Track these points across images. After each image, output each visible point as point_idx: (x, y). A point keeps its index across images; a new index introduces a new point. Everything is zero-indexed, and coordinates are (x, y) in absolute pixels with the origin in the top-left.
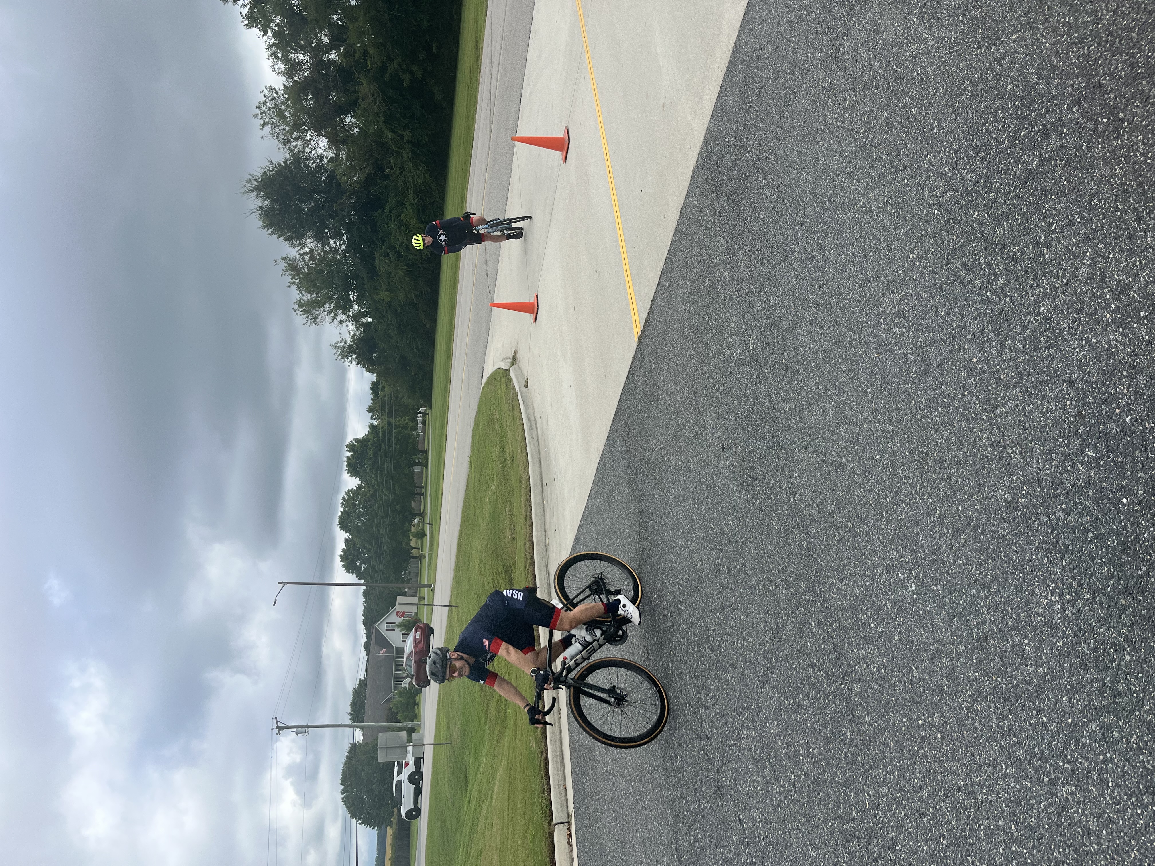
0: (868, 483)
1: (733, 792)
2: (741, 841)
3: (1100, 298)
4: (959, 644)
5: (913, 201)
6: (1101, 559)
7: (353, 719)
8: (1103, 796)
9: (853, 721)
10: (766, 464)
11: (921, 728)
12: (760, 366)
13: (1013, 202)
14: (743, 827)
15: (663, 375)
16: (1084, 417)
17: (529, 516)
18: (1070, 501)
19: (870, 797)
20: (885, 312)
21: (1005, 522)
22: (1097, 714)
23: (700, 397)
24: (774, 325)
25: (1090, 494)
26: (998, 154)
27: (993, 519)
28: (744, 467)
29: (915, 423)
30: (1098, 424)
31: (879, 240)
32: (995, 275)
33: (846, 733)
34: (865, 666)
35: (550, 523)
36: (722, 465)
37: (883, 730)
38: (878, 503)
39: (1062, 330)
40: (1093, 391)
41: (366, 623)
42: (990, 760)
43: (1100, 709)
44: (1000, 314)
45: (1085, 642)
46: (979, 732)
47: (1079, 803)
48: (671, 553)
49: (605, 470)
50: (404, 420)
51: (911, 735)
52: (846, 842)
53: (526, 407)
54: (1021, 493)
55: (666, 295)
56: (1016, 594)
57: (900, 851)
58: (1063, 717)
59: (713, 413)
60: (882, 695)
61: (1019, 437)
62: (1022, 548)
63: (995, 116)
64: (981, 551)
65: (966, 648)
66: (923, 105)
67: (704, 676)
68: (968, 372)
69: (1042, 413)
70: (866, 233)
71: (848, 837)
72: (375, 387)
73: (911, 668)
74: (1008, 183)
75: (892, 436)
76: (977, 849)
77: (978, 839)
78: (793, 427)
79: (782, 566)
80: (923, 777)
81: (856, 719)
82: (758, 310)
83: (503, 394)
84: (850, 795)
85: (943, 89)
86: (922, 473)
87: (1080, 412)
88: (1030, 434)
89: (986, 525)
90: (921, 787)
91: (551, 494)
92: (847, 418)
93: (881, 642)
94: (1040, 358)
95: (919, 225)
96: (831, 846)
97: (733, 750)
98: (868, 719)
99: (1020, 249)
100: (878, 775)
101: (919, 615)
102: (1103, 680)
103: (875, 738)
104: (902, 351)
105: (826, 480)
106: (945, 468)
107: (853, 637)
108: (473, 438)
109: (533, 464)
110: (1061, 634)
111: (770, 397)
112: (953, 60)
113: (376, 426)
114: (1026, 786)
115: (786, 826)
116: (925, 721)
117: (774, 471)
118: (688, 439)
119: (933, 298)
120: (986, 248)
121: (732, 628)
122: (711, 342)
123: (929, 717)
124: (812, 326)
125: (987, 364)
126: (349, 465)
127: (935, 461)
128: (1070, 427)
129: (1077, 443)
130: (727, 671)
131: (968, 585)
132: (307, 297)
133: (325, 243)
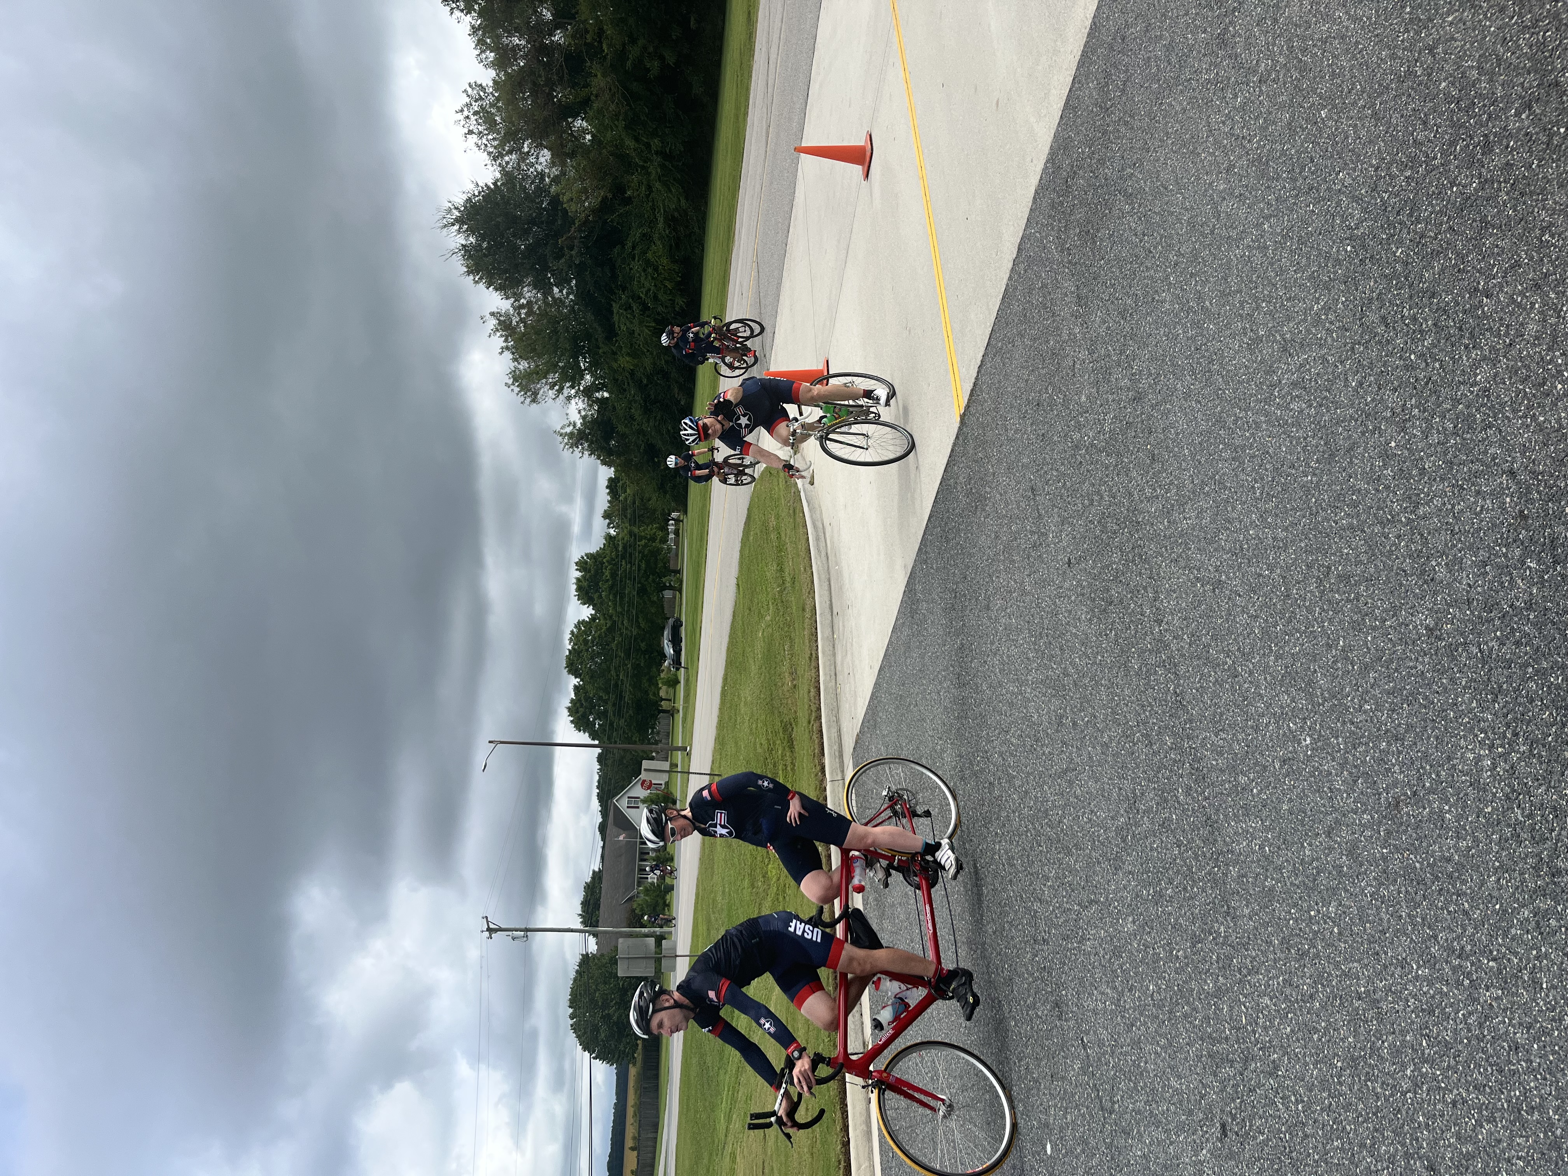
0: (1253, 606)
1: (1075, 1009)
2: (1084, 1071)
3: (1549, 364)
4: (1364, 812)
5: (1320, 234)
6: (1542, 701)
7: (584, 923)
8: (1535, 1000)
9: (1228, 913)
10: (1123, 584)
11: (1313, 921)
12: (1119, 454)
13: (1446, 236)
14: (1087, 1053)
15: (992, 466)
16: (1526, 518)
17: (814, 655)
18: (1507, 626)
19: (1247, 1009)
20: (1280, 382)
21: (1425, 655)
22: (1531, 897)
23: (1040, 495)
24: (1137, 399)
25: (1531, 617)
26: (1428, 172)
27: (1410, 651)
28: (1095, 588)
29: (1315, 528)
30: (1544, 527)
31: (1274, 285)
32: (1421, 332)
33: (1219, 929)
34: (1245, 843)
35: (842, 664)
36: (1067, 585)
37: (1266, 925)
38: (1265, 631)
39: (1503, 405)
40: (1539, 485)
41: (600, 797)
42: (1398, 959)
43: (1535, 892)
44: (1427, 384)
45: (1519, 807)
46: (1385, 924)
47: (1505, 1010)
48: (1000, 702)
49: (915, 594)
50: (651, 529)
51: (1300, 929)
52: (1217, 1067)
53: (810, 510)
54: (1445, 617)
55: (998, 359)
56: (1436, 747)
57: (1284, 1077)
58: (1490, 902)
59: (1056, 517)
60: (1266, 880)
61: (1446, 545)
62: (1445, 689)
63: (1425, 123)
64: (1394, 692)
65: (1372, 818)
66: (1335, 106)
67: (1040, 861)
68: (1383, 460)
69: (1476, 514)
70: (1258, 277)
71: (1218, 1060)
72: (612, 485)
73: (1302, 845)
74: (1440, 211)
75: (1285, 545)
76: (1380, 1071)
77: (1381, 1058)
78: (1159, 535)
79: (1143, 716)
80: (1315, 982)
81: (1232, 910)
82: (1116, 379)
83: (782, 493)
84: (1223, 1009)
85: (1360, 85)
86: (1322, 592)
87: (1521, 512)
88: (1460, 539)
89: (1402, 659)
90: (1311, 996)
91: (844, 626)
92: (1229, 522)
93: (1265, 813)
94: (1474, 441)
95: (1327, 266)
96: (1197, 1074)
97: (1076, 955)
98: (1246, 911)
99: (1453, 299)
100: (1258, 982)
101: (1314, 776)
102: (1539, 855)
103: (1255, 935)
104: (1300, 434)
105: (1200, 603)
106: (1351, 586)
107: (1230, 806)
108: (741, 552)
109: (820, 586)
110: (1490, 797)
111: (1131, 494)
112: (1374, 47)
113: (615, 537)
114: (1441, 992)
115: (1141, 1049)
116: (1319, 912)
117: (1135, 592)
118: (1024, 551)
119: (1342, 362)
120: (1411, 297)
121: (1077, 797)
122: (1055, 422)
123: (1322, 907)
124: (1186, 401)
125: (1408, 449)
126: (579, 589)
127: (1339, 576)
128: (1509, 531)
129: (1518, 552)
130: (1069, 853)
131: (1377, 737)
132: (524, 365)
133: (548, 292)
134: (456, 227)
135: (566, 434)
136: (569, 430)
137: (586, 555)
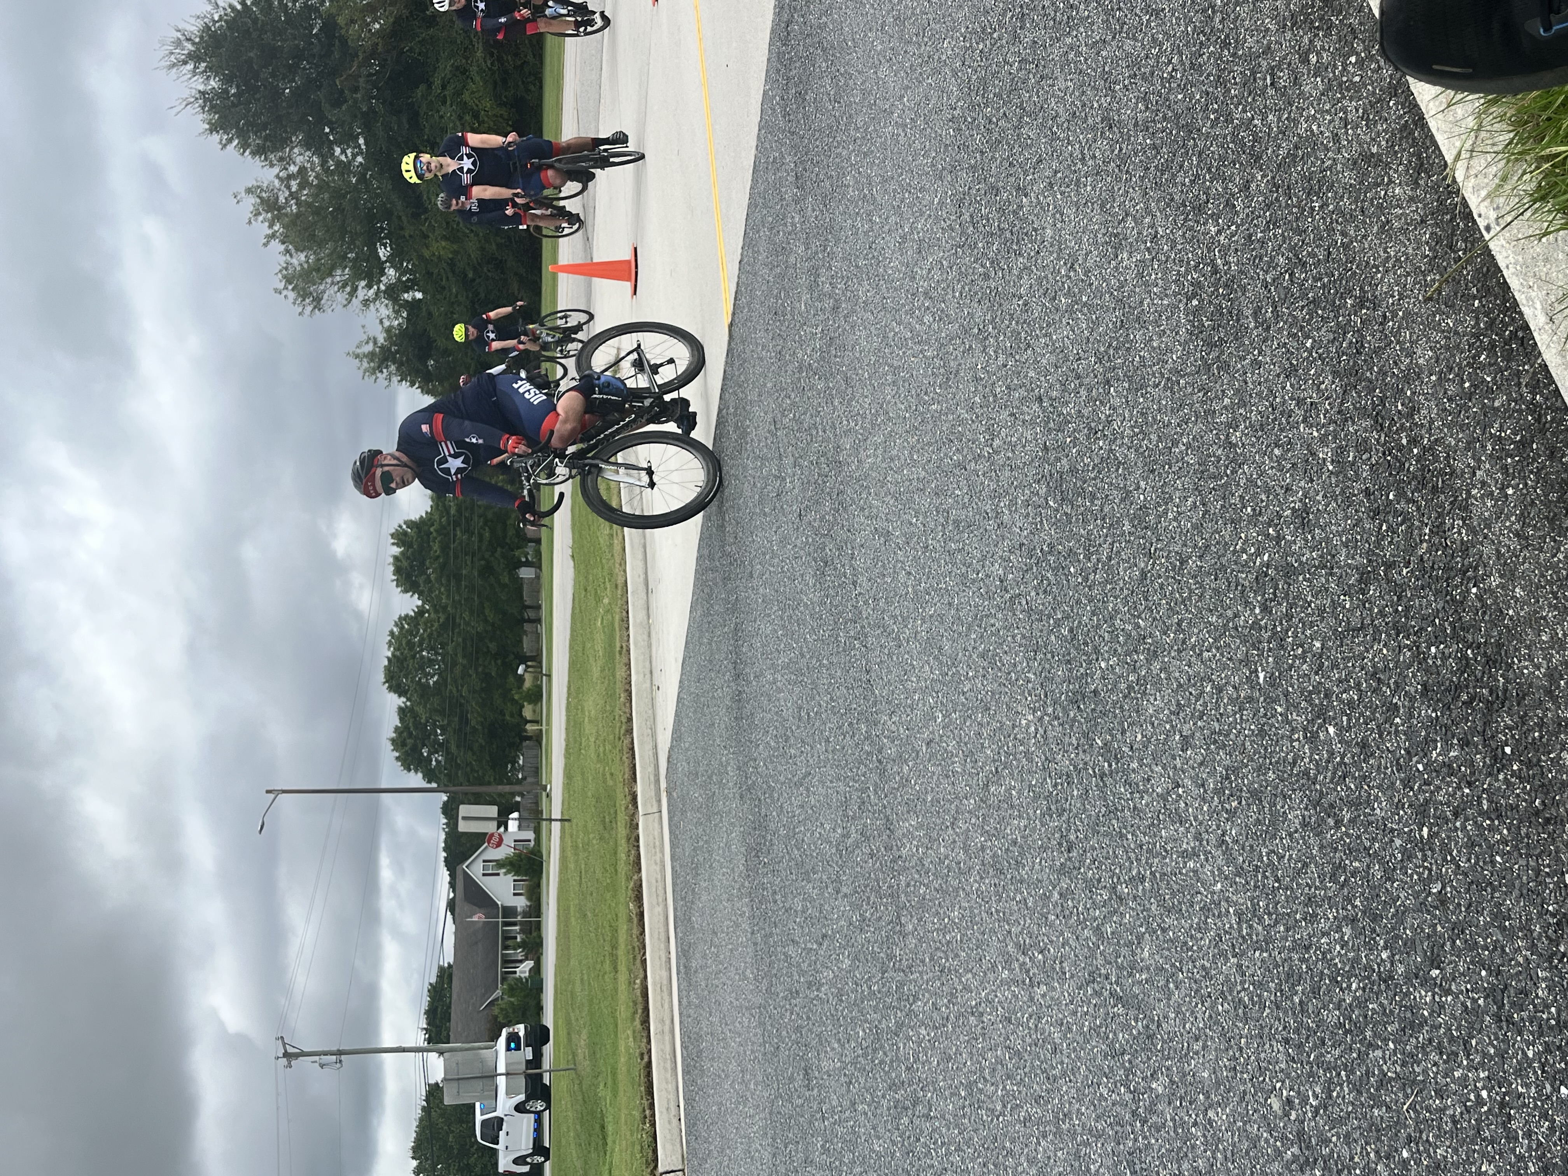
7: (429, 1037)
126: (398, 571)
132: (299, 259)
133: (325, 155)
134: (190, 66)
135: (365, 356)
136: (369, 347)
137: (405, 523)
